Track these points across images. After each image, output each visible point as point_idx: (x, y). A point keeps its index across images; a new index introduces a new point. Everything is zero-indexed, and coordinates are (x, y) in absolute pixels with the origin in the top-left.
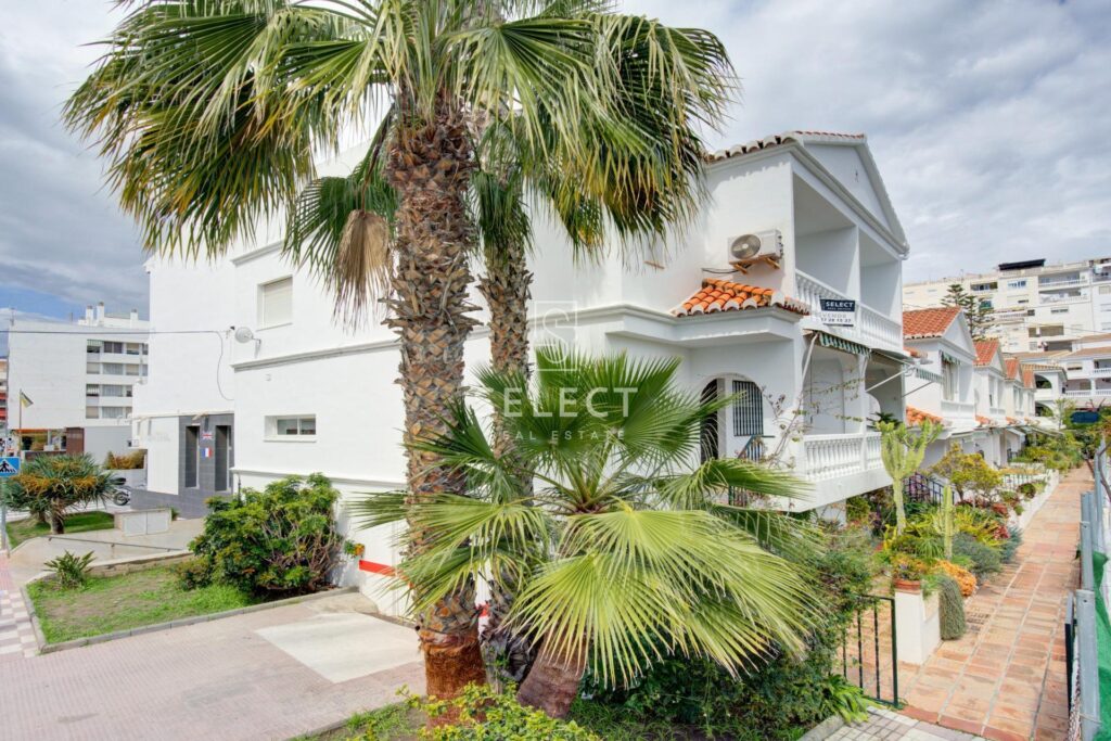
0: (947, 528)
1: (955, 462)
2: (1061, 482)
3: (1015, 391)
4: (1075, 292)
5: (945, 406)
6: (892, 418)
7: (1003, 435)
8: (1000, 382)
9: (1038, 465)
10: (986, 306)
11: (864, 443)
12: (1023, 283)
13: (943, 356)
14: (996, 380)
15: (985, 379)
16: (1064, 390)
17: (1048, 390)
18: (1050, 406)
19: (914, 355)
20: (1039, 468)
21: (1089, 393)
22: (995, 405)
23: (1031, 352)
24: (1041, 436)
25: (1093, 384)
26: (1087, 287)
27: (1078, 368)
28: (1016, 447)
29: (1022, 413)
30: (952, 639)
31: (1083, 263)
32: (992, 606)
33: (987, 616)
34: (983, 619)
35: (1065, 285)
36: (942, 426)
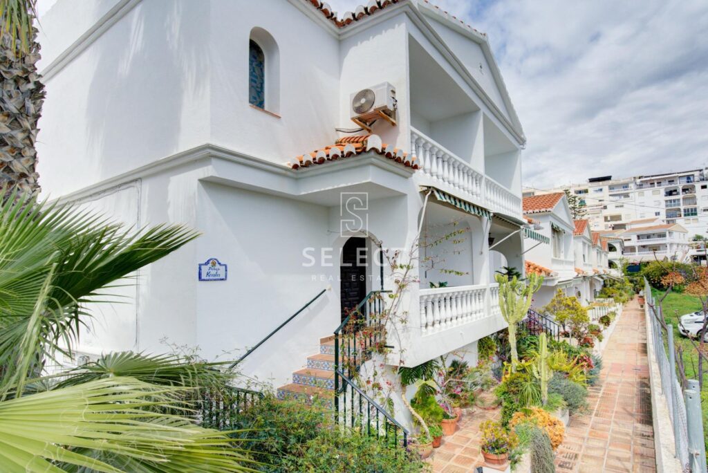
0: (543, 374)
1: (560, 302)
2: (623, 311)
3: (597, 253)
4: (627, 196)
5: (554, 261)
6: (515, 271)
7: (591, 280)
8: (589, 246)
9: (611, 299)
10: (583, 203)
11: (488, 292)
12: (601, 190)
13: (552, 226)
14: (587, 246)
15: (580, 245)
16: (622, 253)
17: (615, 252)
18: (616, 262)
19: (530, 222)
20: (612, 302)
21: (635, 254)
22: (587, 262)
23: (606, 230)
24: (612, 281)
25: (637, 248)
26: (632, 192)
27: (629, 240)
28: (599, 288)
29: (601, 267)
31: (631, 178)
32: (580, 442)
33: (576, 456)
34: (572, 461)
35: (622, 191)
36: (552, 276)
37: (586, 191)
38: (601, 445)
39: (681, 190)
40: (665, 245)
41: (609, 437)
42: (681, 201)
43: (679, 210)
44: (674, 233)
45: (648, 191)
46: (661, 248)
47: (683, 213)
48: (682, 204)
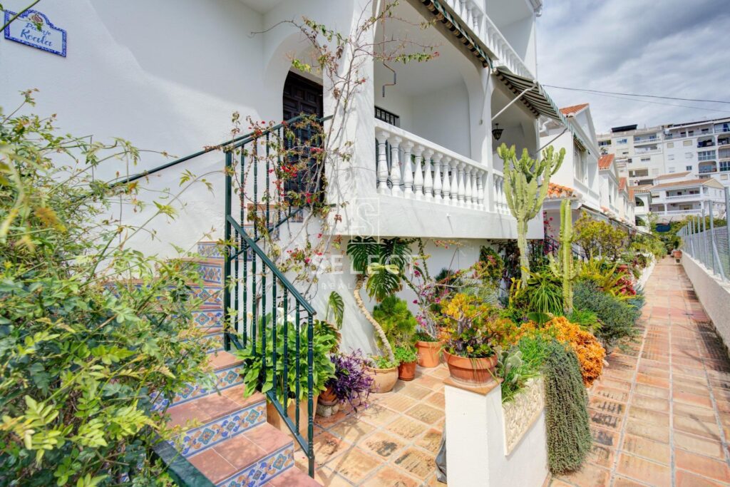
3: (624, 200)
4: (654, 147)
5: (576, 183)
11: (490, 178)
12: (625, 141)
13: (575, 136)
14: (613, 186)
15: (606, 181)
16: (651, 209)
17: (642, 207)
18: (643, 218)
21: (664, 214)
22: (613, 205)
25: (666, 207)
26: (660, 143)
27: (658, 197)
29: (628, 218)
30: (567, 472)
31: (658, 127)
32: (624, 389)
33: (620, 408)
34: (615, 414)
35: (648, 142)
36: (574, 196)
37: (609, 143)
38: (660, 394)
39: (716, 140)
40: (698, 203)
41: (671, 385)
42: (717, 153)
43: (714, 163)
44: (709, 189)
45: (678, 142)
46: (694, 206)
47: (718, 166)
48: (717, 156)
